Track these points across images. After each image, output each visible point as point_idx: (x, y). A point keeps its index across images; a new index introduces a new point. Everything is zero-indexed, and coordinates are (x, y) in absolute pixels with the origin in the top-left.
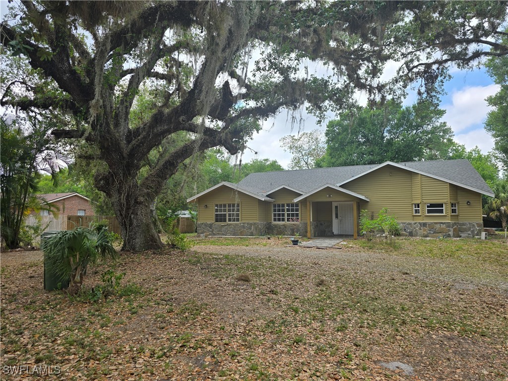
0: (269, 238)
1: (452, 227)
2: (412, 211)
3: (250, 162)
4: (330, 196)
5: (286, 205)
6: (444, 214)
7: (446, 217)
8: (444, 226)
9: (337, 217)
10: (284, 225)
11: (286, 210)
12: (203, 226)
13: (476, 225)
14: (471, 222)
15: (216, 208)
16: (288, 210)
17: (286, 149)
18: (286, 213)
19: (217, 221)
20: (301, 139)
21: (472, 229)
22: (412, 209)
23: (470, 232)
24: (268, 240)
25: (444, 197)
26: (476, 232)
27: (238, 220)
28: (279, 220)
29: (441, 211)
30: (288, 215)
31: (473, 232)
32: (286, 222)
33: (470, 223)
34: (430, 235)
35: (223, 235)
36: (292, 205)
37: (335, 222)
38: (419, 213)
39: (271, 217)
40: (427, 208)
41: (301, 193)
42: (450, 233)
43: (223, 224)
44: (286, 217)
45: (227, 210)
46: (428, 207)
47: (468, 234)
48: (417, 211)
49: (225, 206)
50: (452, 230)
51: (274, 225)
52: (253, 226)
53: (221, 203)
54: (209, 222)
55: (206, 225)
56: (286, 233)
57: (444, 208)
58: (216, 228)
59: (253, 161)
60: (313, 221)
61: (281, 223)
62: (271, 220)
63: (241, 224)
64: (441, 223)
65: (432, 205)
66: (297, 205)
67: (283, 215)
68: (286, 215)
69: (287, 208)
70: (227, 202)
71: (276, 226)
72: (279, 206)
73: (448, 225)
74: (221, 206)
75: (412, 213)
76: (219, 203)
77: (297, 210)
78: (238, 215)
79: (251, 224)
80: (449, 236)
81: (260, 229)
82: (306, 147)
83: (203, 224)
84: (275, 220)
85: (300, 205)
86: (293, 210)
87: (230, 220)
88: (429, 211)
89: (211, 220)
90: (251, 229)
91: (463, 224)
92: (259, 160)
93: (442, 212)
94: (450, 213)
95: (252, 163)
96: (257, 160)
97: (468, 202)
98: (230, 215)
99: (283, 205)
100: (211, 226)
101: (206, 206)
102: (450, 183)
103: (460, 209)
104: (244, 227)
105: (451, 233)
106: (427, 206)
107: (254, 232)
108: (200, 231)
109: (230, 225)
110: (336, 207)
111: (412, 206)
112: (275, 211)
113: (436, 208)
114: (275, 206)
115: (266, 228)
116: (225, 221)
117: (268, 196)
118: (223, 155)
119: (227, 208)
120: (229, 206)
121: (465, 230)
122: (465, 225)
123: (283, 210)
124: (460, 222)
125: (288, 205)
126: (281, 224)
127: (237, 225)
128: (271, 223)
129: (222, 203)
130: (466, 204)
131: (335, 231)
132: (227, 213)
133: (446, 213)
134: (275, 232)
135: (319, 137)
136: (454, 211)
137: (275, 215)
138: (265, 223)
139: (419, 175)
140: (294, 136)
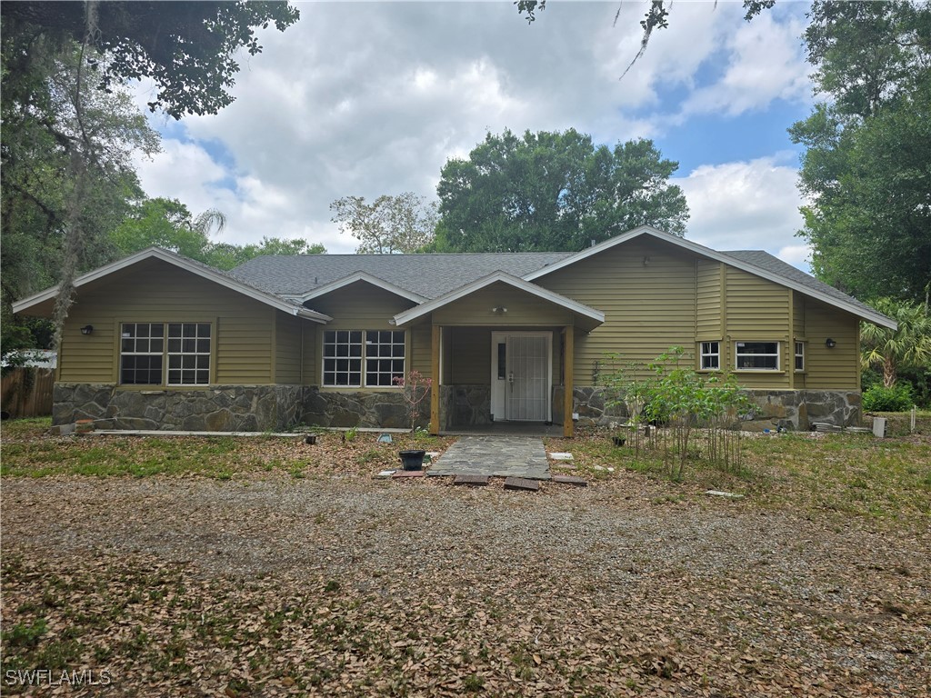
0: (311, 441)
1: (797, 405)
2: (696, 360)
3: (258, 244)
4: (500, 311)
5: (364, 335)
6: (778, 370)
7: (782, 380)
8: (776, 401)
9: (502, 373)
10: (357, 396)
11: (364, 351)
12: (74, 396)
13: (845, 399)
14: (834, 391)
15: (126, 336)
16: (371, 351)
17: (344, 227)
18: (364, 359)
19: (127, 378)
20: (378, 209)
21: (836, 410)
22: (697, 354)
23: (831, 417)
24: (307, 448)
25: (780, 327)
26: (846, 418)
27: (203, 378)
28: (342, 380)
29: (771, 363)
30: (372, 365)
31: (839, 415)
32: (364, 388)
33: (832, 395)
34: (744, 425)
35: (149, 426)
36: (385, 336)
37: (497, 387)
38: (716, 365)
39: (317, 371)
40: (737, 355)
41: (414, 299)
42: (792, 419)
43: (147, 389)
44: (364, 372)
45: (166, 345)
46: (740, 350)
47: (830, 422)
48: (709, 362)
49: (158, 330)
50: (796, 410)
51: (326, 395)
52: (255, 399)
53: (144, 320)
54: (97, 384)
55: (86, 393)
56: (363, 419)
57: (778, 354)
58: (123, 405)
59: (266, 242)
60: (444, 383)
61: (348, 388)
62: (316, 379)
63: (212, 390)
64: (772, 393)
65: (750, 347)
66: (399, 336)
67: (356, 365)
68: (364, 365)
69: (369, 343)
70: (166, 319)
71: (332, 397)
72: (343, 336)
73: (789, 399)
74: (143, 330)
75: (696, 366)
76: (136, 319)
77: (399, 351)
78: (204, 362)
79: (250, 393)
80: (789, 425)
81: (281, 408)
82: (386, 226)
83: (74, 388)
84: (329, 380)
85: (407, 337)
86: (385, 351)
87: (174, 378)
88: (741, 362)
89: (105, 377)
90: (247, 407)
91: (818, 397)
92: (281, 241)
93: (774, 366)
94: (792, 370)
95: (261, 247)
96: (276, 241)
97: (829, 341)
98: (174, 361)
99: (357, 337)
100: (103, 396)
101: (90, 328)
102: (793, 290)
103: (811, 358)
104: (223, 401)
105: (795, 419)
106: (738, 348)
107: (260, 418)
108: (63, 415)
109: (176, 393)
110: (502, 347)
111: (696, 349)
112: (329, 351)
113: (759, 353)
114: (330, 337)
115: (301, 404)
116: (157, 379)
117: (308, 304)
118: (187, 219)
119: (166, 338)
120: (174, 330)
121: (822, 412)
122: (821, 400)
123: (356, 351)
124: (810, 391)
125: (372, 336)
126: (347, 392)
127: (199, 394)
128: (316, 388)
129: (151, 319)
130: (823, 346)
131: (497, 412)
132: (166, 355)
133: (784, 366)
134: (329, 415)
135: (415, 210)
136: (798, 363)
137: (329, 365)
138: (297, 387)
139: (722, 265)
140: (362, 199)
